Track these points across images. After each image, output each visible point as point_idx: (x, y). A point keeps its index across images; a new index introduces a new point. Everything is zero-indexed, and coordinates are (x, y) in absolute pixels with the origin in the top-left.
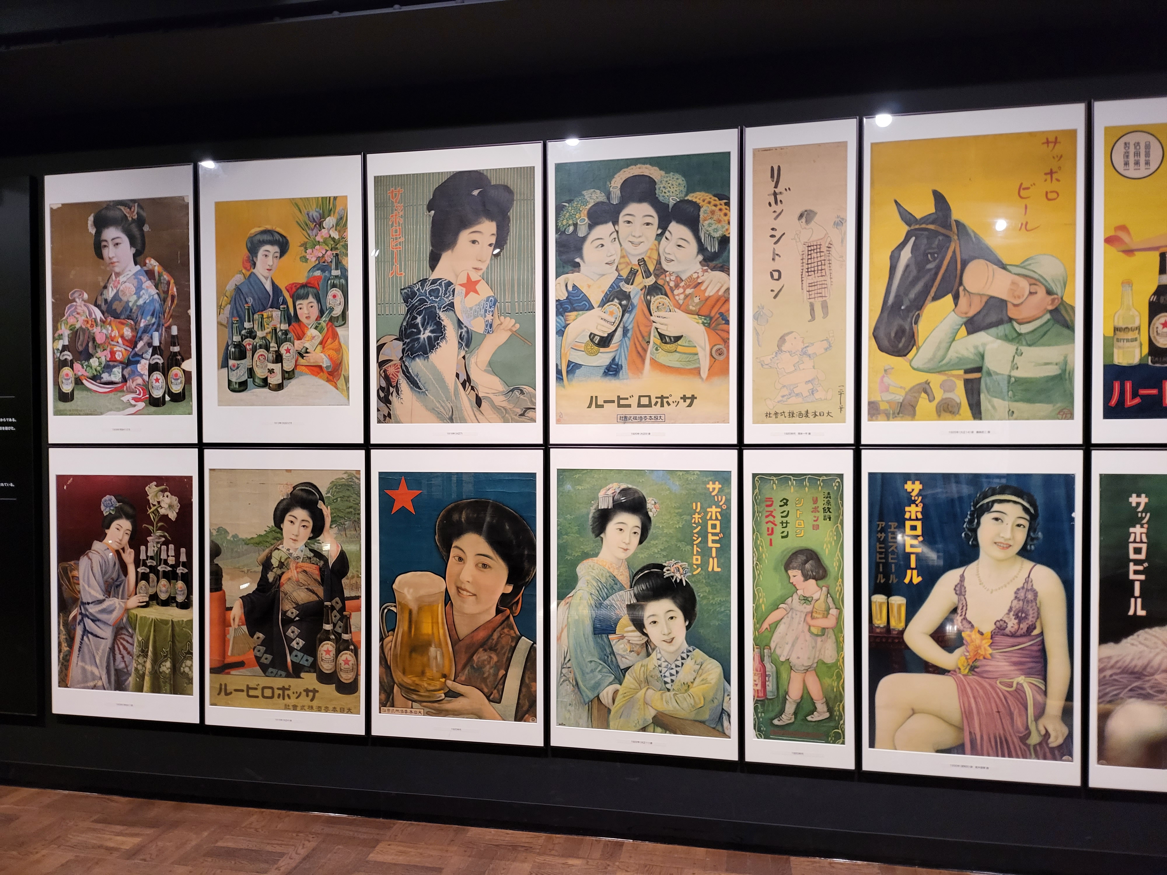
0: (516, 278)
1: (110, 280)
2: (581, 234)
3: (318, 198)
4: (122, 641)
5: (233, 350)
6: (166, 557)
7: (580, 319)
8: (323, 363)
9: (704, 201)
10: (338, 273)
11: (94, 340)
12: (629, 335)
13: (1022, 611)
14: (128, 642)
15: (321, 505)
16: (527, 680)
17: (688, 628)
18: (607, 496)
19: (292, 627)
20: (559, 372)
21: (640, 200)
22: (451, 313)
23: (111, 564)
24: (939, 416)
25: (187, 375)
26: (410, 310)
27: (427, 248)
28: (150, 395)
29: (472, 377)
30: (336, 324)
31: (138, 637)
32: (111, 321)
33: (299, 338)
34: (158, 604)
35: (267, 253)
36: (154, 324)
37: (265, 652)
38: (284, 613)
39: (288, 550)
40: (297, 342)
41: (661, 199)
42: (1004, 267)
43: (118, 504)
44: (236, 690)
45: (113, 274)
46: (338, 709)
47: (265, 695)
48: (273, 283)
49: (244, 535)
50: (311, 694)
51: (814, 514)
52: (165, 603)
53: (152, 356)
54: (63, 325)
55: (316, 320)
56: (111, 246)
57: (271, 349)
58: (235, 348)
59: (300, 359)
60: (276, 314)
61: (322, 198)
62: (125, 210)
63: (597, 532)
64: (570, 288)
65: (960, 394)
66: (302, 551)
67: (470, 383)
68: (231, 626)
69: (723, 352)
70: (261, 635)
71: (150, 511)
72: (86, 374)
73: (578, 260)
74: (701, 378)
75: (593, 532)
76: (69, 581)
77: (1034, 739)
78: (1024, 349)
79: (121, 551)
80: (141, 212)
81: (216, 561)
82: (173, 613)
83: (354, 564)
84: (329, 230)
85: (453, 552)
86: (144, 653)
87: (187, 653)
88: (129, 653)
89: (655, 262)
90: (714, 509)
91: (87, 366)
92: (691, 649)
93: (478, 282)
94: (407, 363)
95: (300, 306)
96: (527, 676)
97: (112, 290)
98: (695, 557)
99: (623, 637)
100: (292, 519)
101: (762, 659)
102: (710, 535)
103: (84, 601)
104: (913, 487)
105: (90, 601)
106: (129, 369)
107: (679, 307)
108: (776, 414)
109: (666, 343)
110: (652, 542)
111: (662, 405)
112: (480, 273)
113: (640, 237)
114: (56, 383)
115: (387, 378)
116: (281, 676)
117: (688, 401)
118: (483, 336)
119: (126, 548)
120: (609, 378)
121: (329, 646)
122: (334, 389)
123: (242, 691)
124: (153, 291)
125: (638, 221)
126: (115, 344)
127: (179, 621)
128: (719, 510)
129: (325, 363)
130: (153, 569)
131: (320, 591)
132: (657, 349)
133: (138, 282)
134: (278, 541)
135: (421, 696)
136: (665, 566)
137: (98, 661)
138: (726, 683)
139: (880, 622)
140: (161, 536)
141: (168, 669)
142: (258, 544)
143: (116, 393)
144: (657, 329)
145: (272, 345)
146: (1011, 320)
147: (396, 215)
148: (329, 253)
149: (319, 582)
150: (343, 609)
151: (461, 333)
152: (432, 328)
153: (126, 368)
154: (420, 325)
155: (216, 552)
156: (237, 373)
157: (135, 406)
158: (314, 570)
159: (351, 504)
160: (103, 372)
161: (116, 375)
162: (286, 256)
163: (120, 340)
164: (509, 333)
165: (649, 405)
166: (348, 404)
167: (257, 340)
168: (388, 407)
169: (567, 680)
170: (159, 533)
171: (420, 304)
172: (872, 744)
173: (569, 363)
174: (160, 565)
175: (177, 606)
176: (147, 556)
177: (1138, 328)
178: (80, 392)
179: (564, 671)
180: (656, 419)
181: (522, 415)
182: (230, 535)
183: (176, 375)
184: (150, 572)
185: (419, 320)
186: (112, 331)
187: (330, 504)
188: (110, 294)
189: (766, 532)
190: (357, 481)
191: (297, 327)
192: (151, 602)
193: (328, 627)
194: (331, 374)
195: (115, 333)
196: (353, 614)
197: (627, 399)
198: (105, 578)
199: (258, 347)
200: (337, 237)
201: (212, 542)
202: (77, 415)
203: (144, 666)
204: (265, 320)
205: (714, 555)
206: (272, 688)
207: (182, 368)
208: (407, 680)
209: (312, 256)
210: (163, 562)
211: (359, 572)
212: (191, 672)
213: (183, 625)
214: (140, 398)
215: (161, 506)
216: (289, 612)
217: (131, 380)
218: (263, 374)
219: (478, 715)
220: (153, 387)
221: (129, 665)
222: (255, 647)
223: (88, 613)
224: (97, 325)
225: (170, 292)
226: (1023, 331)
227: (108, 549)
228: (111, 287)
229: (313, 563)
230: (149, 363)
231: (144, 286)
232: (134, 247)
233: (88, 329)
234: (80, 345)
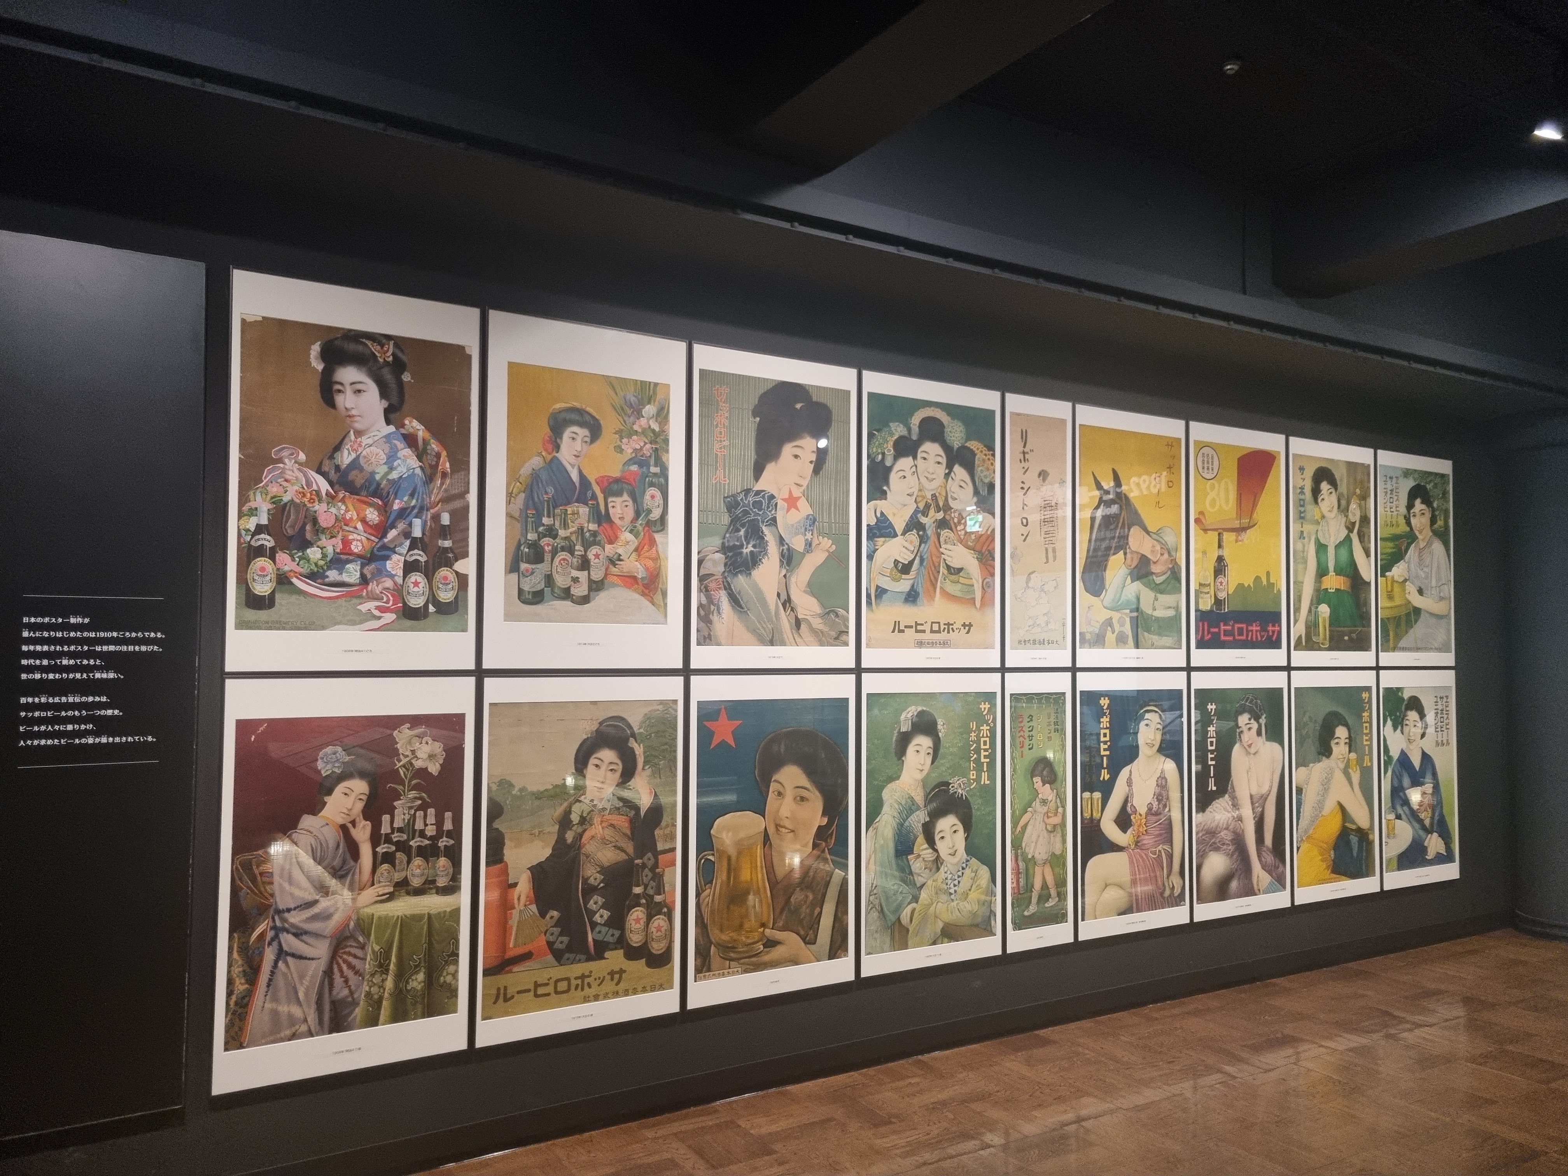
0: (833, 499)
1: (347, 440)
2: (888, 463)
3: (636, 380)
4: (345, 957)
5: (527, 550)
6: (422, 827)
7: (887, 544)
8: (638, 573)
9: (978, 449)
10: (655, 470)
11: (315, 521)
12: (924, 564)
13: (1160, 794)
14: (355, 957)
15: (632, 743)
16: (840, 914)
17: (966, 839)
18: (906, 719)
19: (595, 897)
20: (869, 596)
21: (933, 440)
22: (774, 528)
23: (332, 845)
24: (1117, 645)
25: (462, 579)
26: (734, 521)
27: (751, 455)
28: (405, 604)
29: (792, 597)
30: (654, 529)
31: (374, 946)
32: (344, 497)
33: (611, 542)
34: (408, 894)
35: (574, 436)
36: (414, 507)
37: (560, 935)
38: (585, 880)
39: (592, 801)
40: (608, 547)
41: (948, 441)
42: (1148, 532)
44: (519, 992)
45: (352, 432)
46: (648, 988)
47: (559, 989)
48: (580, 473)
49: (535, 786)
50: (617, 976)
51: (1048, 728)
52: (419, 892)
53: (410, 549)
54: (258, 497)
55: (632, 522)
56: (349, 391)
57: (576, 553)
58: (528, 548)
59: (611, 566)
60: (584, 510)
61: (641, 382)
62: (375, 348)
63: (899, 755)
64: (879, 515)
65: (1128, 629)
66: (609, 801)
67: (790, 603)
69: (991, 586)
70: (555, 914)
71: (399, 765)
72: (298, 569)
73: (885, 488)
74: (976, 607)
75: (896, 756)
76: (254, 880)
77: (1167, 893)
78: (1159, 595)
79: (350, 826)
80: (400, 354)
81: (495, 825)
82: (433, 903)
84: (648, 419)
85: (773, 786)
86: (382, 968)
87: (449, 956)
88: (357, 973)
89: (944, 498)
90: (985, 727)
91: (301, 558)
92: (969, 858)
93: (798, 498)
94: (729, 579)
95: (612, 504)
96: (839, 909)
97: (349, 453)
98: (972, 772)
99: (919, 856)
100: (597, 762)
101: (1017, 860)
102: (982, 751)
103: (281, 907)
104: (1105, 702)
105: (292, 906)
106: (373, 566)
107: (961, 542)
108: (1025, 641)
109: (951, 574)
110: (942, 761)
111: (948, 632)
112: (802, 489)
113: (933, 473)
114: (242, 580)
115: (708, 595)
116: (579, 961)
117: (967, 628)
118: (803, 555)
119: (357, 820)
120: (909, 604)
121: (639, 913)
122: (650, 605)
123: (529, 991)
124: (414, 462)
125: (932, 459)
126: (351, 529)
127: (439, 913)
128: (988, 728)
129: (641, 573)
130: (402, 846)
131: (630, 847)
132: (945, 580)
133: (391, 448)
134: (579, 791)
135: (740, 952)
136: (950, 783)
137: (301, 995)
138: (993, 886)
139: (1087, 815)
140: (416, 798)
141: (420, 983)
142: (553, 797)
144: (945, 560)
145: (577, 548)
146: (1153, 573)
147: (721, 416)
148: (648, 446)
149: (628, 837)
150: (656, 865)
151: (783, 550)
152: (754, 543)
153: (368, 564)
154: (743, 539)
155: (495, 812)
156: (531, 580)
157: (379, 618)
158: (622, 822)
159: (666, 741)
160: (329, 568)
161: (352, 573)
162: (598, 443)
163: (359, 526)
164: (826, 555)
165: (939, 632)
166: (665, 623)
167: (558, 540)
168: (708, 627)
169: (874, 907)
170: (413, 794)
171: (743, 516)
172: (1083, 920)
173: (878, 587)
174: (413, 839)
175: (437, 893)
176: (393, 829)
177: (1209, 585)
178: (286, 596)
179: (872, 898)
180: (944, 644)
181: (836, 638)
182: (517, 789)
183: (445, 578)
184: (397, 850)
185: (742, 532)
186: (347, 511)
187: (642, 741)
188: (345, 458)
189: (1019, 746)
190: (673, 712)
191: (609, 529)
192: (397, 893)
193: (637, 890)
194: (646, 586)
195: (352, 514)
196: (666, 870)
197: (922, 625)
199: (559, 549)
200: (657, 429)
201: (490, 800)
202: (278, 629)
203: (382, 987)
204: (569, 516)
205: (985, 769)
206: (568, 979)
207: (456, 569)
208: (724, 937)
209: (628, 446)
210: (417, 834)
211: (674, 819)
212: (454, 981)
213: (444, 917)
214: (389, 607)
215: (416, 757)
216: (592, 878)
217: (375, 582)
218: (564, 583)
219: (795, 961)
220: (409, 593)
221: (356, 990)
222: (547, 930)
223: (286, 925)
224: (320, 501)
225: (440, 467)
226: (1158, 582)
227: (327, 824)
228: (348, 449)
229: (622, 815)
230: (405, 560)
231: (400, 454)
232: (385, 399)
233: (305, 505)
234: (289, 527)
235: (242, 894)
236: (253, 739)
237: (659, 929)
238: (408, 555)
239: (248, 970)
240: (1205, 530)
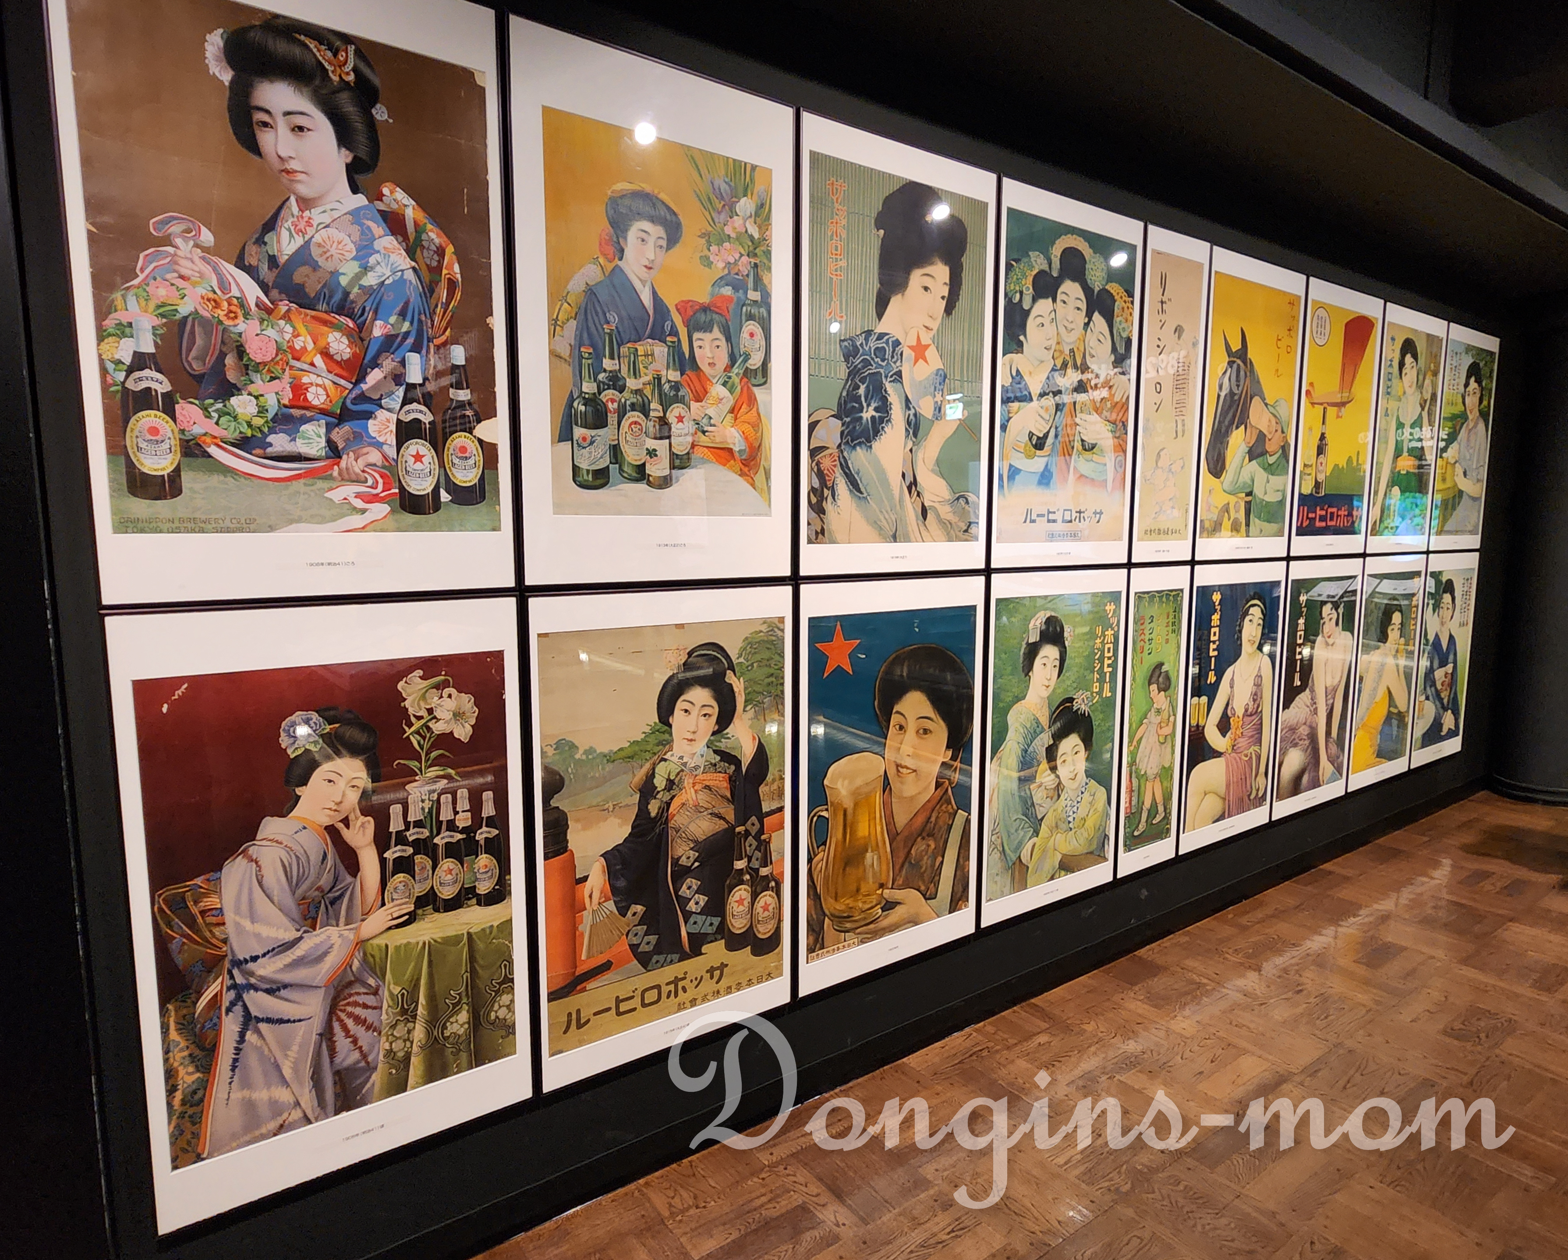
0: (966, 349)
1: (285, 213)
2: (1026, 306)
3: (728, 158)
4: (349, 1009)
5: (583, 408)
6: (450, 816)
7: (1021, 412)
8: (734, 444)
9: (1118, 294)
10: (754, 295)
11: (241, 351)
12: (1059, 437)
13: (1255, 694)
14: (365, 1006)
15: (730, 678)
16: (961, 861)
18: (1036, 627)
19: (689, 880)
20: (1001, 477)
21: (1074, 280)
22: (898, 385)
23: (315, 857)
24: (1231, 533)
25: (489, 451)
26: (853, 373)
28: (402, 488)
29: (919, 478)
30: (754, 381)
31: (391, 988)
32: (288, 311)
33: (699, 400)
34: (437, 910)
35: (644, 235)
36: (407, 334)
37: (646, 934)
38: (676, 861)
39: (681, 758)
40: (694, 405)
41: (1089, 281)
42: (1266, 405)
43: (328, 728)
44: (595, 1014)
45: (293, 199)
46: (754, 980)
47: (647, 1001)
48: (654, 293)
49: (605, 747)
51: (1167, 628)
52: (452, 905)
53: (403, 404)
54: (132, 301)
55: (725, 370)
56: (281, 125)
57: (652, 414)
58: (584, 404)
59: (699, 434)
60: (660, 350)
61: (734, 160)
62: (323, 55)
63: (1026, 671)
64: (1014, 374)
65: (1242, 515)
66: (702, 756)
67: (916, 486)
68: (585, 909)
69: (1122, 464)
70: (639, 909)
71: (409, 731)
72: (218, 432)
73: (1022, 338)
74: (1107, 491)
75: (1023, 671)
76: (192, 923)
77: (1253, 794)
78: (1270, 476)
79: (340, 826)
80: (367, 71)
81: (554, 803)
82: (470, 918)
83: (775, 760)
84: (744, 220)
85: (895, 719)
86: (407, 1013)
87: (500, 984)
89: (1081, 354)
90: (1109, 632)
91: (222, 414)
92: (1088, 781)
93: (927, 346)
94: (845, 454)
95: (699, 343)
97: (291, 235)
98: (1095, 685)
99: (1041, 784)
100: (687, 706)
102: (1105, 659)
103: (242, 955)
104: (1217, 597)
105: (260, 952)
106: (346, 428)
107: (1096, 410)
109: (1085, 450)
111: (1080, 521)
112: (931, 334)
113: (1072, 322)
114: (117, 448)
115: (820, 474)
116: (671, 962)
117: (1098, 516)
118: (931, 423)
119: (352, 817)
120: (1042, 487)
122: (750, 489)
123: (608, 1010)
124: (401, 260)
125: (1072, 303)
126: (306, 367)
127: (483, 930)
128: (1113, 632)
129: (738, 444)
130: (424, 847)
131: (729, 813)
132: (1079, 457)
133: (362, 233)
134: (664, 746)
135: (855, 921)
136: (1074, 699)
137: (287, 1072)
138: (1109, 807)
139: (1194, 722)
140: (438, 777)
141: (462, 1026)
142: (631, 757)
143: (309, 481)
144: (1080, 433)
145: (653, 406)
146: (1267, 452)
147: (837, 223)
148: (745, 260)
149: (728, 799)
150: (761, 831)
151: (909, 415)
152: (876, 405)
153: (337, 425)
154: (863, 399)
155: (554, 785)
156: (590, 453)
157: (363, 511)
158: (720, 782)
159: (772, 671)
160: (272, 431)
161: (312, 439)
162: (677, 249)
163: (319, 360)
164: (957, 423)
165: (1070, 521)
166: (768, 514)
167: (626, 394)
168: (820, 518)
169: (996, 847)
170: (434, 772)
171: (864, 367)
173: (1011, 466)
174: (438, 834)
175: (479, 904)
176: (407, 825)
177: (1311, 466)
178: (200, 476)
179: (994, 838)
180: (1075, 536)
181: (965, 531)
182: (581, 751)
183: (463, 449)
184: (414, 854)
185: (862, 391)
186: (295, 335)
187: (742, 674)
188: (285, 244)
189: (1139, 651)
190: (779, 633)
191: (695, 380)
192: (420, 912)
193: (740, 865)
194: (745, 463)
195: (304, 341)
196: (773, 835)
197: (1054, 513)
198: (299, 892)
199: (628, 408)
200: (756, 236)
201: (546, 769)
202: (193, 531)
203: (408, 1040)
204: (640, 358)
205: (1108, 680)
206: (658, 987)
207: (477, 435)
208: (840, 906)
209: (717, 258)
210: (444, 827)
211: (782, 771)
212: (510, 1014)
213: (491, 933)
214: (377, 495)
215: (435, 717)
216: (684, 858)
217: (351, 454)
218: (638, 458)
219: (914, 921)
220: (407, 472)
221: (371, 1051)
222: (629, 931)
223: (253, 981)
224: (247, 315)
225: (444, 272)
226: (1271, 462)
227: (305, 828)
228: (289, 230)
229: (720, 772)
230: (398, 420)
231: (378, 245)
232: (348, 149)
233: (220, 322)
234: (196, 358)
235: (174, 946)
236: (165, 709)
237: (765, 908)
238: (403, 411)
239: (197, 1052)
240: (1313, 404)
